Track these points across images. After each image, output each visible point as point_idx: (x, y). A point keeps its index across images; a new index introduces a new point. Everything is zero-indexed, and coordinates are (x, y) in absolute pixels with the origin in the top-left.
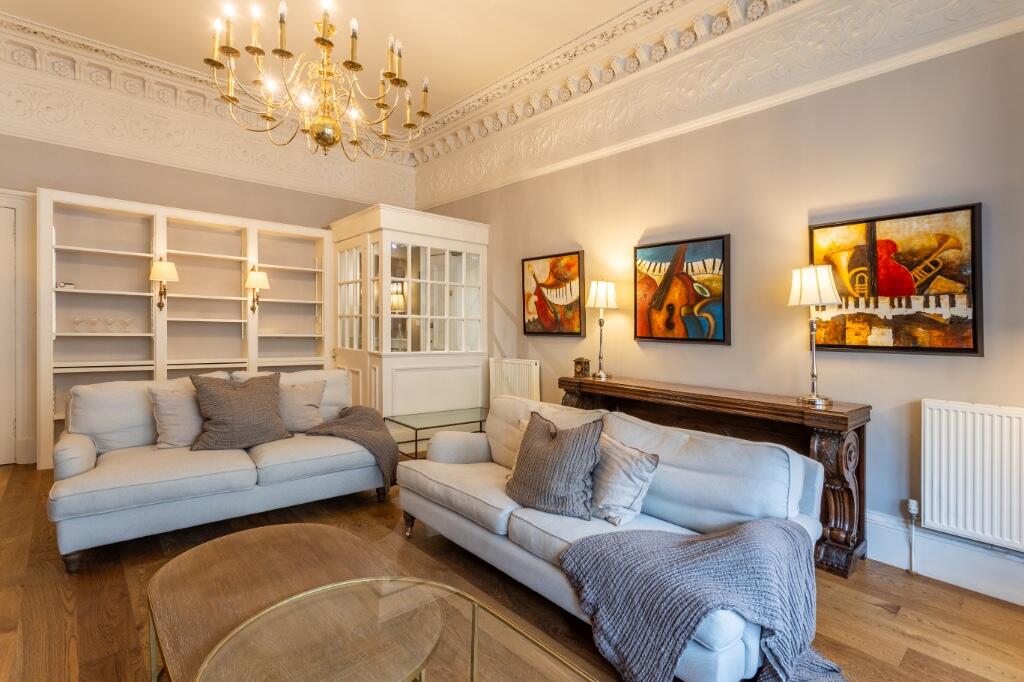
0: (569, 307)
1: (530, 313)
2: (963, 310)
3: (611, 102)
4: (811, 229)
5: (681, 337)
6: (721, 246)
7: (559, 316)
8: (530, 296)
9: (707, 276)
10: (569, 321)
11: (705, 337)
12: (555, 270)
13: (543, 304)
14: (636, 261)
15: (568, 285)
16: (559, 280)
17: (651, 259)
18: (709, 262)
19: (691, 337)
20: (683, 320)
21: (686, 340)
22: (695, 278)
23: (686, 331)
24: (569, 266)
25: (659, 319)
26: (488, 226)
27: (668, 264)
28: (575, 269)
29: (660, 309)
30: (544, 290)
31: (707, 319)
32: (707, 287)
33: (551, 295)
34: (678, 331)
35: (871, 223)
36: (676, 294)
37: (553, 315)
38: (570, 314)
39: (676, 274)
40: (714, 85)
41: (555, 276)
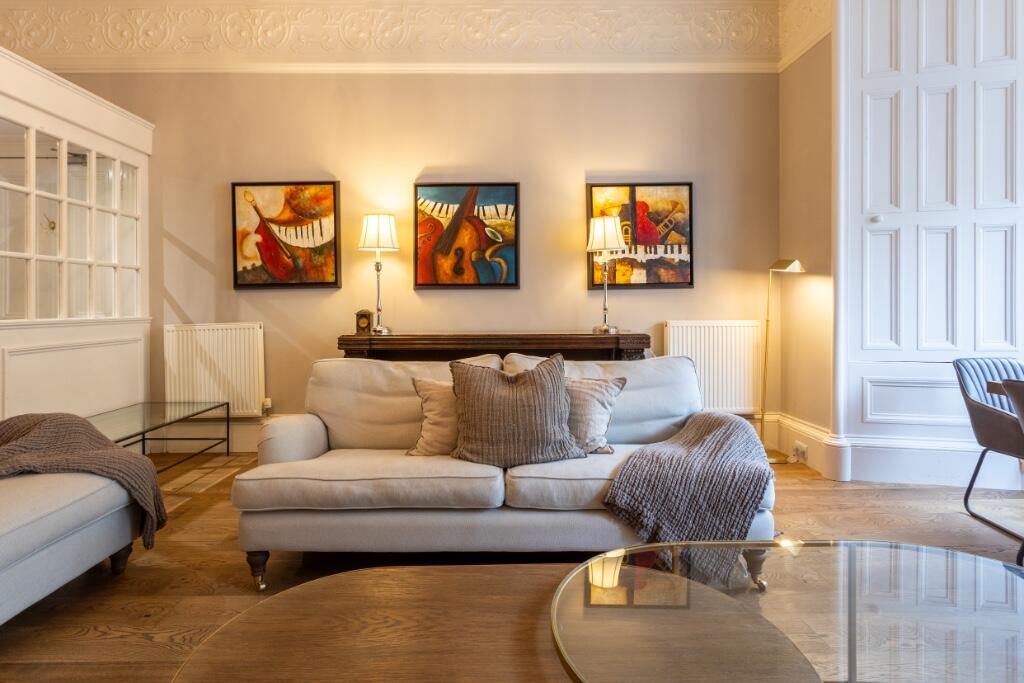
0: (318, 251)
1: (246, 258)
2: (685, 256)
4: (590, 187)
5: (471, 281)
6: (510, 192)
7: (300, 262)
8: (246, 235)
9: (499, 221)
10: (319, 269)
11: (498, 281)
12: (294, 202)
13: (270, 246)
14: (416, 200)
15: (316, 223)
16: (300, 215)
17: (437, 199)
18: (502, 207)
19: (482, 281)
20: (473, 264)
21: (478, 285)
22: (487, 222)
23: (478, 277)
24: (317, 199)
25: (446, 264)
26: (154, 126)
27: (457, 206)
28: (329, 203)
29: (447, 253)
30: (274, 228)
31: (499, 263)
32: (499, 232)
33: (288, 236)
34: (468, 276)
35: (633, 186)
36: (466, 238)
37: (289, 261)
38: (318, 260)
39: (466, 217)
41: (293, 209)
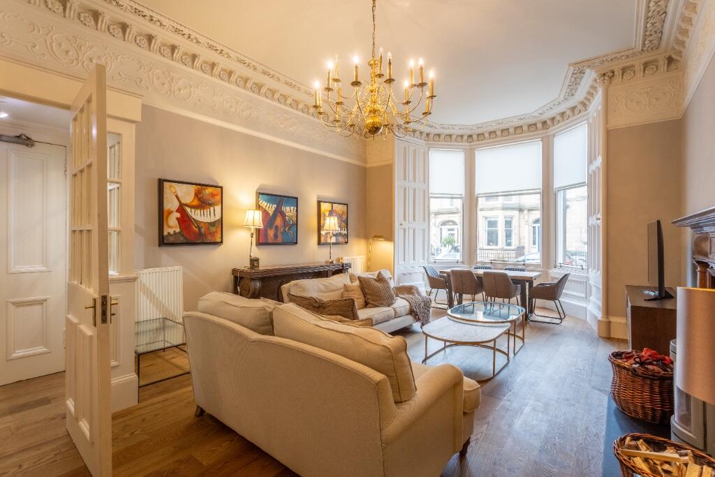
0: (213, 224)
1: (170, 227)
2: (345, 232)
4: (319, 203)
5: (281, 242)
6: (294, 201)
7: (203, 230)
8: (170, 212)
9: (291, 214)
10: (213, 234)
12: (200, 196)
13: (185, 220)
14: (257, 199)
15: (212, 209)
16: (203, 204)
17: (268, 201)
18: (292, 208)
19: (285, 242)
20: (282, 233)
21: (283, 244)
22: (286, 214)
23: (283, 240)
24: (213, 195)
25: (271, 233)
27: (275, 206)
28: (218, 198)
29: (272, 228)
30: (188, 209)
31: (291, 233)
32: (291, 219)
33: (196, 215)
34: (280, 239)
35: (332, 203)
37: (197, 229)
38: (213, 229)
39: (279, 211)
41: (199, 200)
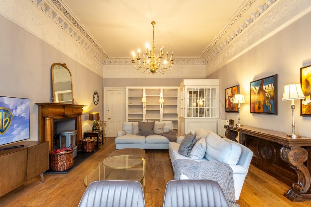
1: (227, 105)
3: (247, 34)
4: (301, 69)
5: (262, 112)
6: (273, 79)
8: (227, 100)
9: (269, 90)
10: (235, 108)
11: (269, 112)
12: (232, 92)
13: (229, 103)
14: (251, 87)
16: (233, 95)
17: (255, 86)
18: (270, 85)
19: (265, 112)
20: (263, 106)
21: (264, 113)
22: (266, 91)
23: (264, 110)
24: (235, 90)
25: (257, 106)
26: (219, 79)
27: (259, 87)
28: (237, 91)
29: (257, 102)
31: (269, 106)
32: (269, 94)
33: (231, 100)
36: (261, 97)
37: (232, 106)
38: (235, 106)
39: (261, 90)
40: (273, 21)
